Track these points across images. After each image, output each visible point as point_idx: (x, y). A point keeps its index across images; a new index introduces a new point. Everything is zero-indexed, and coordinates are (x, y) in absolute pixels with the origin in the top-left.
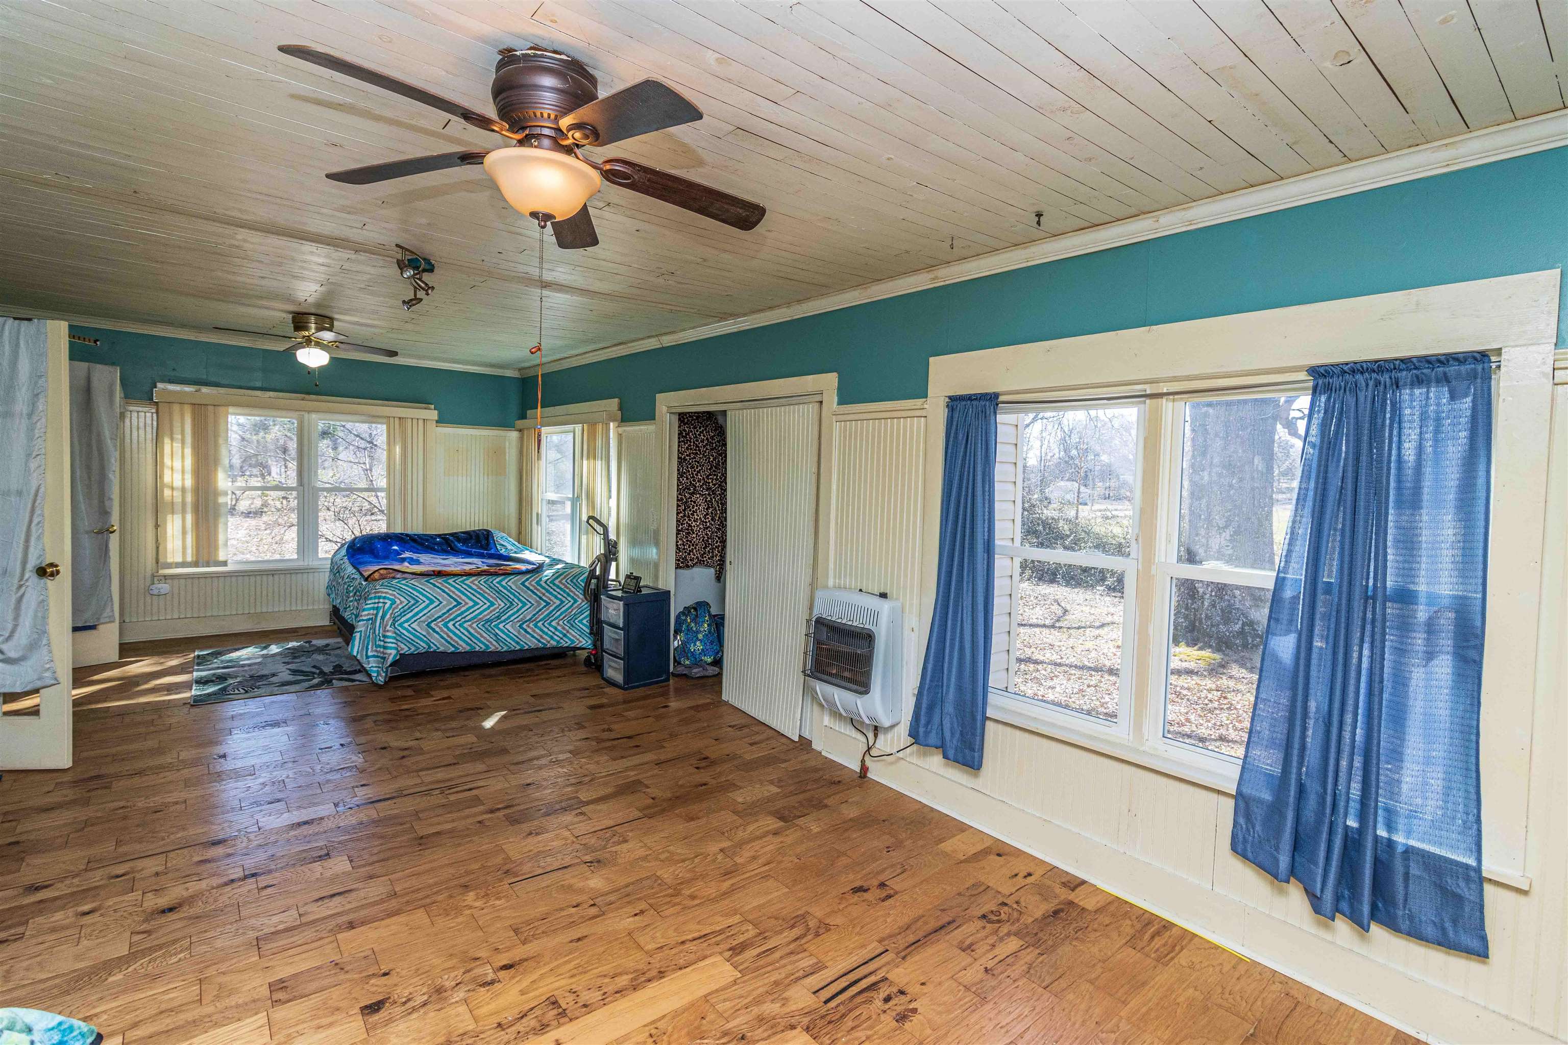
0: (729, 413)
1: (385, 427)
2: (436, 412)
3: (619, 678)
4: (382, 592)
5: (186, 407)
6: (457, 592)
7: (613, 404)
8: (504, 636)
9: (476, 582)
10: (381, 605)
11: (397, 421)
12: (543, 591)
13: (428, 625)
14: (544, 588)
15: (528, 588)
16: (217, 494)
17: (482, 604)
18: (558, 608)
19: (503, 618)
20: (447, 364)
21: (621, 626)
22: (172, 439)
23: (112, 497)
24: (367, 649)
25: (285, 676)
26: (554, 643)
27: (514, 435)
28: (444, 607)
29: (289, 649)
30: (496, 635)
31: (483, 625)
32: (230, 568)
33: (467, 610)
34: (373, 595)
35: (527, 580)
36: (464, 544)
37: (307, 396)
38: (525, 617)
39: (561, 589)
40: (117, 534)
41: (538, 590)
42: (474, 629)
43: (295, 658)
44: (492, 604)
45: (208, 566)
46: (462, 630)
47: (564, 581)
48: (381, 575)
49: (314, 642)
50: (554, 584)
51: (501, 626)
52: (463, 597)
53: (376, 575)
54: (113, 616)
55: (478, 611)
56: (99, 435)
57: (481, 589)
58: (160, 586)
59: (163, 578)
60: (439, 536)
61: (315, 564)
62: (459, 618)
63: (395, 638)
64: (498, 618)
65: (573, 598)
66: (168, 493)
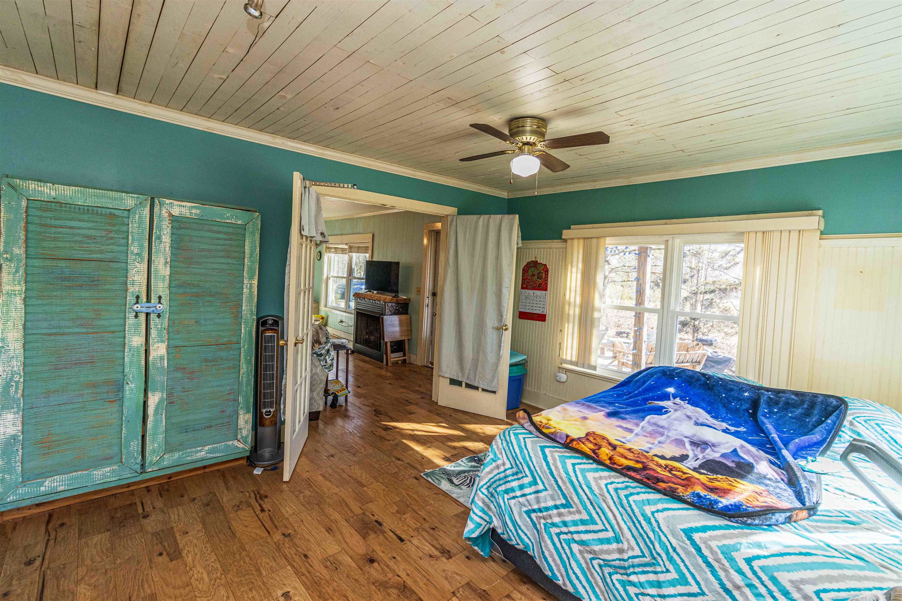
5: (581, 241)
16: (593, 309)
23: (504, 305)
32: (599, 372)
45: (588, 368)
58: (561, 375)
59: (562, 370)
66: (567, 307)
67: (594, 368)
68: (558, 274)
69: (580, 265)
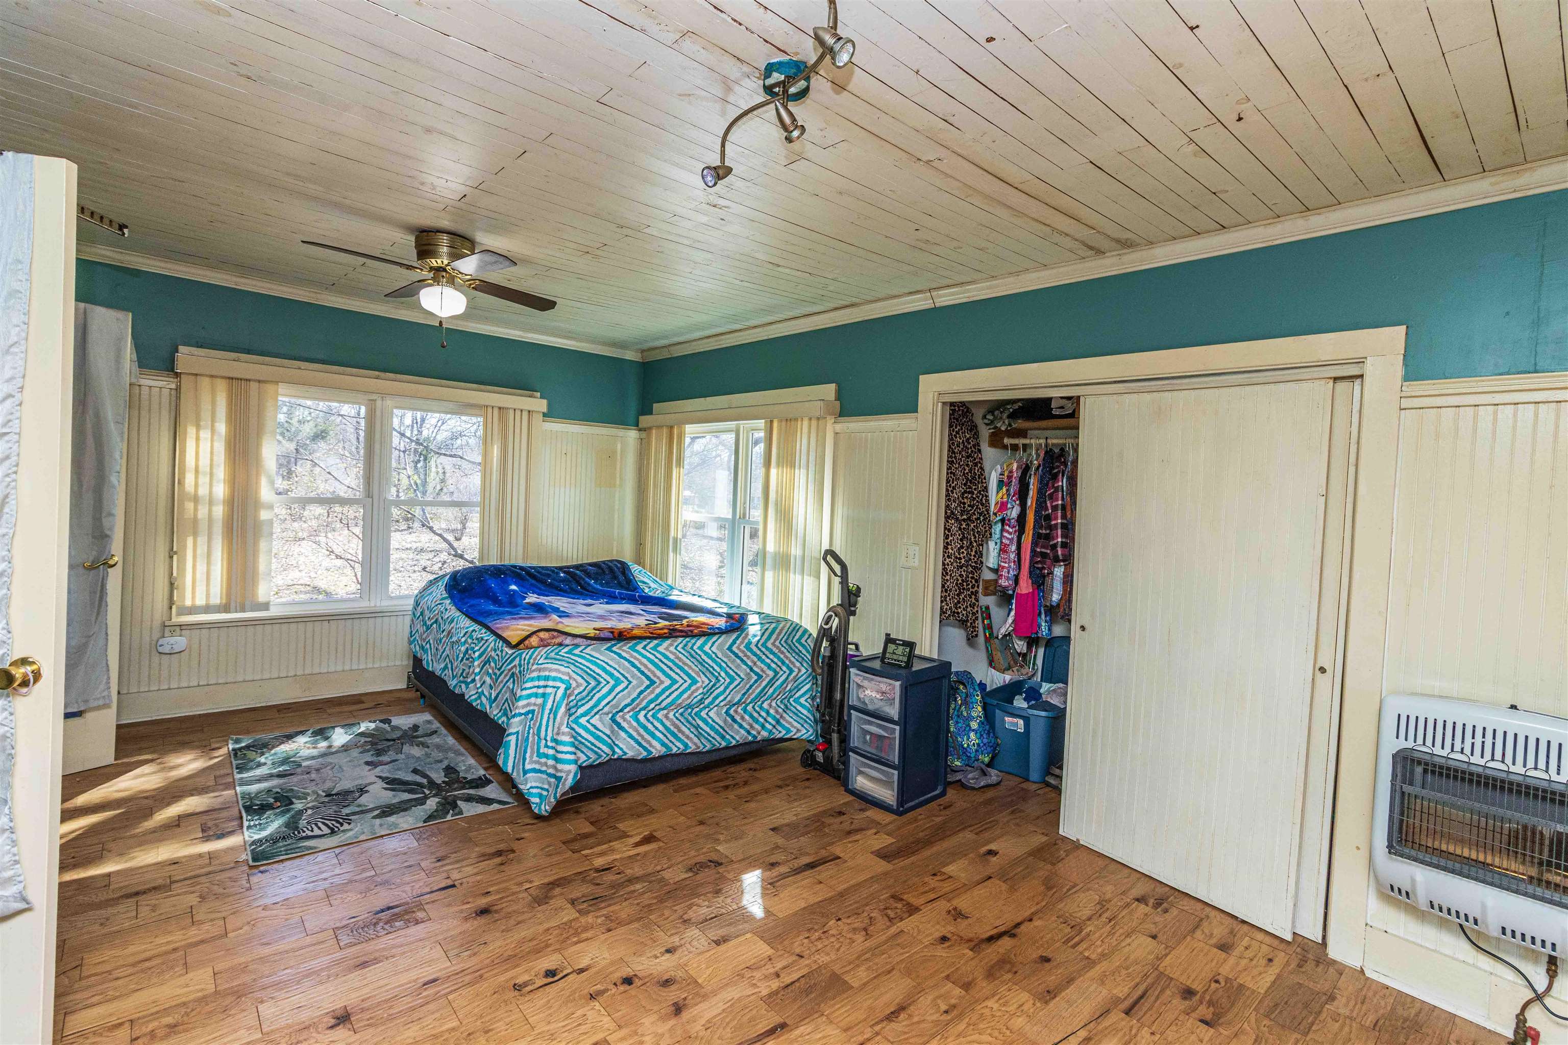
0: (1082, 399)
1: (481, 419)
2: (545, 402)
3: (888, 795)
4: (550, 670)
5: (219, 381)
6: (650, 666)
7: (829, 390)
8: (708, 730)
9: (672, 649)
10: (549, 690)
11: (496, 411)
12: (755, 659)
13: (613, 720)
14: (755, 655)
15: (737, 656)
16: (257, 505)
17: (681, 681)
18: (771, 683)
19: (707, 702)
20: (559, 340)
21: (896, 718)
22: (198, 427)
23: (113, 512)
24: (524, 759)
25: (378, 794)
26: (765, 734)
27: (632, 435)
28: (634, 688)
29: (362, 734)
30: (697, 727)
31: (681, 714)
32: (273, 612)
33: (663, 691)
34: (535, 674)
35: (734, 642)
36: (596, 580)
37: (382, 374)
38: (733, 698)
39: (774, 654)
40: (118, 569)
41: (748, 658)
42: (671, 721)
43: (379, 753)
44: (694, 682)
45: (243, 610)
46: (656, 723)
47: (777, 643)
48: (542, 640)
49: (397, 721)
50: (767, 648)
51: (703, 714)
52: (659, 673)
53: (534, 641)
54: (109, 696)
55: (676, 693)
56: (97, 415)
57: (680, 660)
58: (172, 640)
59: (178, 629)
60: (561, 569)
61: (384, 604)
62: (652, 706)
63: (573, 745)
64: (701, 701)
65: (788, 667)
66: (190, 506)
67: (266, 606)
68: (144, 438)
69: (222, 427)
